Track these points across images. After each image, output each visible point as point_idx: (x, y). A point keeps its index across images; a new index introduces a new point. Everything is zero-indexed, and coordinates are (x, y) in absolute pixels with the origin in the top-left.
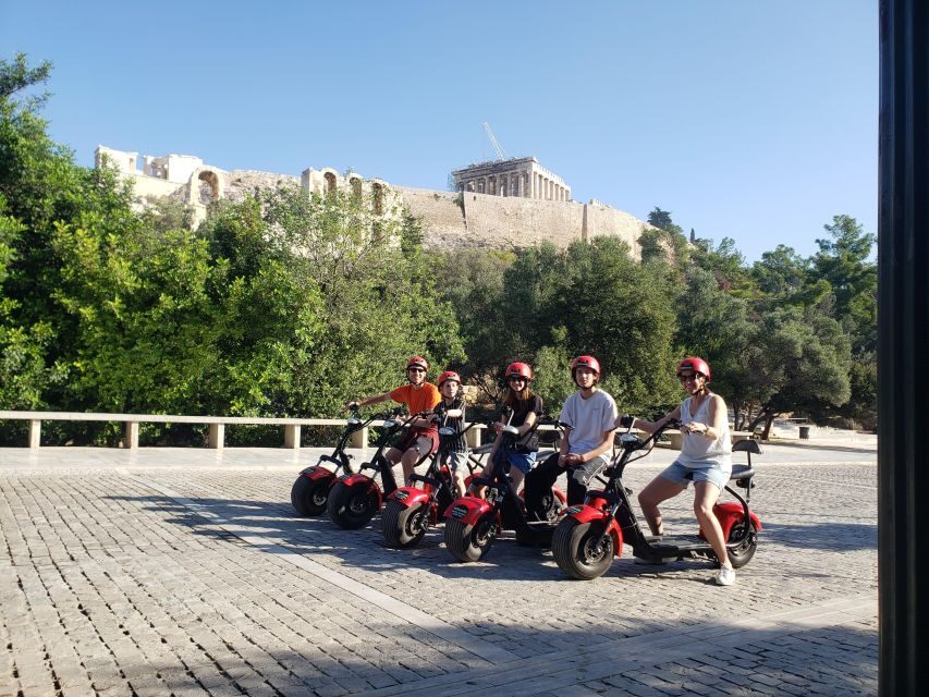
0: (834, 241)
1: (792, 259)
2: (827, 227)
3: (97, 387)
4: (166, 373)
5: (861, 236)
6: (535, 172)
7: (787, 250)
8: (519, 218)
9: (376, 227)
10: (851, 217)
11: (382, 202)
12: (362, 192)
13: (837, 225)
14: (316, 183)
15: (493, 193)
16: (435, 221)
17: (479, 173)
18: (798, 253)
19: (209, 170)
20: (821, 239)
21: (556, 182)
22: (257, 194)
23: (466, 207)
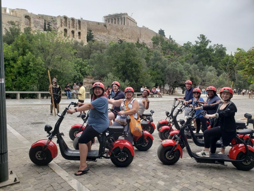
0: (200, 41)
1: (191, 46)
2: (198, 37)
5: (206, 40)
6: (127, 18)
7: (190, 43)
8: (122, 31)
9: (79, 33)
10: (204, 35)
11: (81, 26)
12: (75, 23)
13: (200, 37)
14: (61, 20)
15: (115, 23)
16: (98, 31)
17: (111, 17)
18: (192, 44)
19: (28, 15)
20: (196, 41)
21: (133, 21)
22: (45, 22)
23: (107, 27)
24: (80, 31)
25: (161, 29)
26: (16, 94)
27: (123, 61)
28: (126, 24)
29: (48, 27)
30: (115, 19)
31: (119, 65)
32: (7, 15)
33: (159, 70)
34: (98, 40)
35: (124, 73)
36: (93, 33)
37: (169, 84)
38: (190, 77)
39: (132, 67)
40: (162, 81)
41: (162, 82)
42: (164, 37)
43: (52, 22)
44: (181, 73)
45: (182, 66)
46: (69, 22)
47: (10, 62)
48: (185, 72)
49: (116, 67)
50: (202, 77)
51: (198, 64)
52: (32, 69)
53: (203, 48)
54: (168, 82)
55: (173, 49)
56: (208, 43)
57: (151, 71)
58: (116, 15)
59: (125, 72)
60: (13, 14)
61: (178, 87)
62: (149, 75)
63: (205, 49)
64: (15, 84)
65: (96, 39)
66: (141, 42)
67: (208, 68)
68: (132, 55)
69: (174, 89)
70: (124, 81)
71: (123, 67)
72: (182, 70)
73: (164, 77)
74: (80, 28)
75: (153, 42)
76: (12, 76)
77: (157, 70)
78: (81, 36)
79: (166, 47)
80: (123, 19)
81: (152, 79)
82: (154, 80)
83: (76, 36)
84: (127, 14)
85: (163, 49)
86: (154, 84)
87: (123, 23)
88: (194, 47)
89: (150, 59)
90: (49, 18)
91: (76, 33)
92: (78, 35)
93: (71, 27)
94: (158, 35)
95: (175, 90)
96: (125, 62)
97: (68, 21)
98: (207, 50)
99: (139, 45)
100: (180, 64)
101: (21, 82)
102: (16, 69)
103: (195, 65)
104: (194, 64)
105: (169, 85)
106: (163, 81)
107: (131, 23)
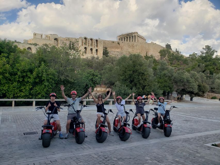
0: (205, 51)
1: (197, 56)
2: (203, 48)
3: (6, 93)
4: (22, 89)
5: (212, 50)
6: (137, 36)
7: (195, 54)
8: (133, 47)
9: (97, 50)
10: (209, 46)
11: (98, 44)
12: (93, 42)
13: (206, 48)
14: (82, 40)
15: (127, 41)
16: (113, 48)
17: (124, 36)
18: (198, 55)
19: (56, 38)
20: (202, 51)
21: (142, 38)
22: (70, 43)
23: (120, 45)
24: (97, 48)
25: (168, 44)
26: (32, 102)
27: (130, 70)
28: (136, 41)
29: (72, 47)
30: (127, 38)
31: (126, 75)
32: (43, 40)
33: (166, 79)
34: (113, 55)
35: (131, 82)
36: (108, 50)
37: (176, 91)
38: (198, 84)
39: (139, 76)
40: (169, 88)
41: (169, 90)
42: (170, 50)
43: (76, 42)
44: (188, 81)
45: (189, 74)
46: (89, 41)
47: (28, 74)
48: (192, 80)
49: (123, 77)
50: (210, 85)
51: (205, 72)
52: (46, 79)
53: (209, 58)
54: (176, 89)
55: (180, 60)
56: (214, 53)
57: (159, 79)
58: (128, 34)
59: (133, 81)
60: (47, 38)
61: (185, 94)
62: (156, 83)
63: (211, 58)
64: (32, 92)
65: (111, 55)
66: (149, 55)
67: (216, 76)
68: (139, 65)
69: (181, 96)
70: (131, 89)
71: (130, 76)
72: (188, 78)
73: (171, 85)
74: (97, 46)
75: (160, 54)
76: (29, 85)
77: (164, 78)
78: (98, 53)
79: (173, 58)
80: (134, 37)
81: (160, 87)
82: (161, 88)
83: (94, 52)
84: (137, 33)
85: (170, 60)
86: (162, 92)
87: (134, 40)
88: (200, 57)
89: (157, 68)
90: (74, 40)
91: (94, 50)
92: (95, 51)
93: (90, 46)
94: (165, 49)
95: (183, 97)
96: (132, 72)
97: (87, 41)
98: (213, 59)
99: (147, 57)
100: (187, 73)
101: (37, 91)
102: (32, 80)
103: (202, 74)
104: (200, 72)
105: (177, 93)
106: (171, 88)
107: (140, 40)
